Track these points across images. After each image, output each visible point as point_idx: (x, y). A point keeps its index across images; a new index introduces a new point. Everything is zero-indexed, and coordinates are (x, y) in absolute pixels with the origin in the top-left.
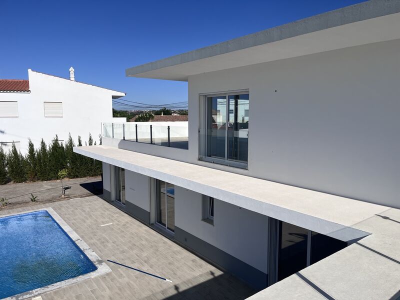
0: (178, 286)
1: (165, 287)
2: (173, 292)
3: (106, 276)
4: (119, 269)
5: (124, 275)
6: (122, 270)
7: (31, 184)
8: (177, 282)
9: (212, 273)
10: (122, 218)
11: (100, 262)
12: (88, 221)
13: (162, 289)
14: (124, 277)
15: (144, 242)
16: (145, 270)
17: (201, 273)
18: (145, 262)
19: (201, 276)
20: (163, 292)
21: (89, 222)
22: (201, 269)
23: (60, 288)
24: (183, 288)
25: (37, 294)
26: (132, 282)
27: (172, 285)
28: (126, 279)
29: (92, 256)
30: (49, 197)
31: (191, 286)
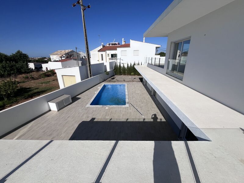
1: (141, 118)
2: (142, 120)
3: (126, 108)
5: (132, 109)
6: (132, 107)
8: (146, 118)
10: (144, 91)
11: (128, 103)
12: (133, 90)
13: (139, 118)
15: (145, 101)
16: (138, 110)
18: (141, 107)
20: (139, 119)
24: (146, 120)
25: (108, 106)
27: (143, 118)
28: (131, 111)
29: (127, 100)
30: (128, 80)
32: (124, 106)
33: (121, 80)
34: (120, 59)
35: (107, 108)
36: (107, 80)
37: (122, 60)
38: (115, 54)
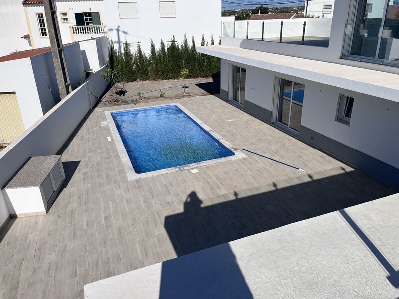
0: (311, 175)
3: (245, 161)
4: (254, 157)
5: (259, 161)
6: (256, 157)
7: (154, 82)
8: (309, 173)
9: (343, 169)
10: (243, 115)
11: (236, 149)
13: (296, 176)
14: (260, 163)
15: (269, 138)
17: (331, 168)
18: (275, 153)
19: (332, 170)
21: (214, 116)
22: (331, 165)
23: (209, 165)
25: (193, 167)
26: (268, 167)
27: (305, 174)
28: (262, 165)
29: (227, 144)
30: (173, 94)
31: (323, 177)
32: (232, 158)
33: (150, 95)
34: (118, 30)
35: (194, 171)
36: (104, 99)
37: (123, 32)
38: (90, 14)
